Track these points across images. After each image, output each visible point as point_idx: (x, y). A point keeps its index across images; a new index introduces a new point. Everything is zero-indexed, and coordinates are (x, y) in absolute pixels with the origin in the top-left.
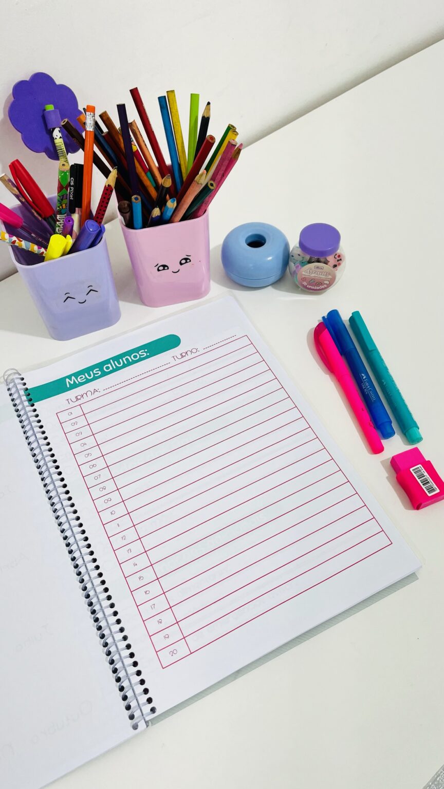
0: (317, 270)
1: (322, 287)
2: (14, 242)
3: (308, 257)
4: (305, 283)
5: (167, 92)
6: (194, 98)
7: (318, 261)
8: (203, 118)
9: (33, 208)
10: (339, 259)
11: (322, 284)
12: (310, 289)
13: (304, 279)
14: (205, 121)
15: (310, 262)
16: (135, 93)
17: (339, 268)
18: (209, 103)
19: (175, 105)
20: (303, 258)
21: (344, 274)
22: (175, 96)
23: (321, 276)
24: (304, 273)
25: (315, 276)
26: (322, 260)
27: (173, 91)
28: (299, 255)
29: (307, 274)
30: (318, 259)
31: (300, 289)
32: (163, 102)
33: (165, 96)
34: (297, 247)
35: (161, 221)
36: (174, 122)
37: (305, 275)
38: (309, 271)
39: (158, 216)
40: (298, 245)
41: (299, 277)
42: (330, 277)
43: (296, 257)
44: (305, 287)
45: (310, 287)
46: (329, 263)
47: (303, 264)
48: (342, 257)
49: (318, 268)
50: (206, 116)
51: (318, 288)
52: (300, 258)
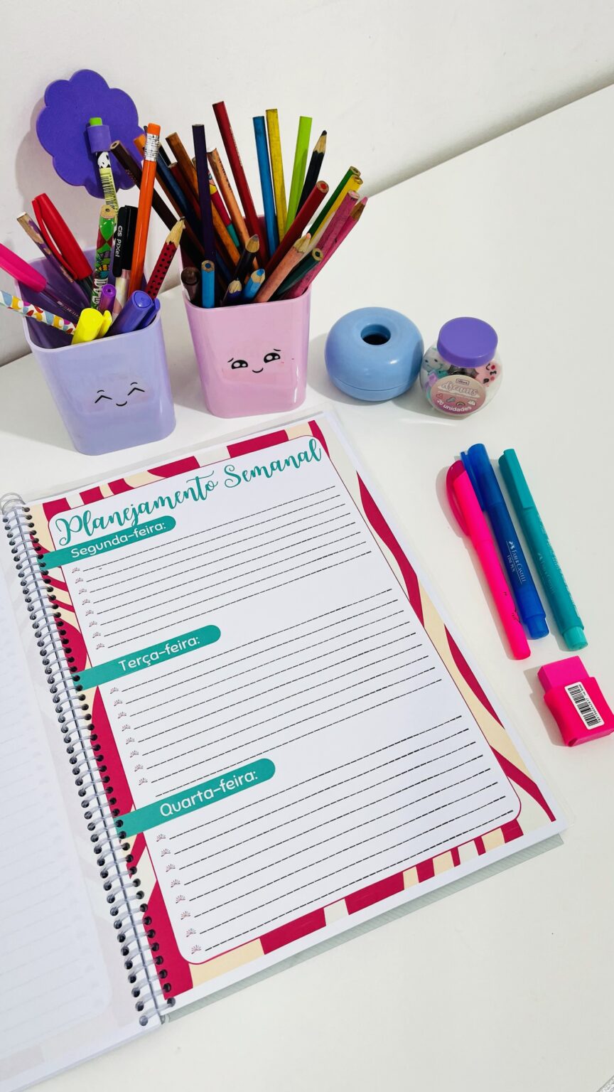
0: (459, 384)
1: (464, 409)
2: (31, 313)
3: (448, 365)
4: (441, 402)
5: (267, 111)
6: (305, 124)
7: (463, 372)
8: (315, 153)
9: (62, 264)
10: (493, 371)
11: (464, 405)
12: (447, 410)
13: (440, 396)
14: (318, 159)
15: (451, 372)
16: (219, 110)
17: (492, 384)
18: (324, 133)
19: (276, 130)
20: (442, 365)
21: (498, 393)
22: (277, 117)
23: (464, 394)
24: (440, 388)
25: (456, 394)
26: (469, 370)
27: (275, 111)
28: (436, 361)
29: (444, 389)
30: (463, 369)
31: (433, 409)
32: (259, 124)
33: (263, 117)
34: (433, 349)
35: (241, 299)
36: (273, 155)
37: (440, 390)
38: (449, 385)
39: (237, 292)
40: (436, 347)
41: (433, 392)
42: (477, 396)
43: (431, 363)
44: (441, 407)
45: (447, 407)
46: (478, 377)
47: (440, 374)
48: (497, 369)
49: (461, 381)
50: (319, 152)
51: (459, 410)
52: (437, 366)
